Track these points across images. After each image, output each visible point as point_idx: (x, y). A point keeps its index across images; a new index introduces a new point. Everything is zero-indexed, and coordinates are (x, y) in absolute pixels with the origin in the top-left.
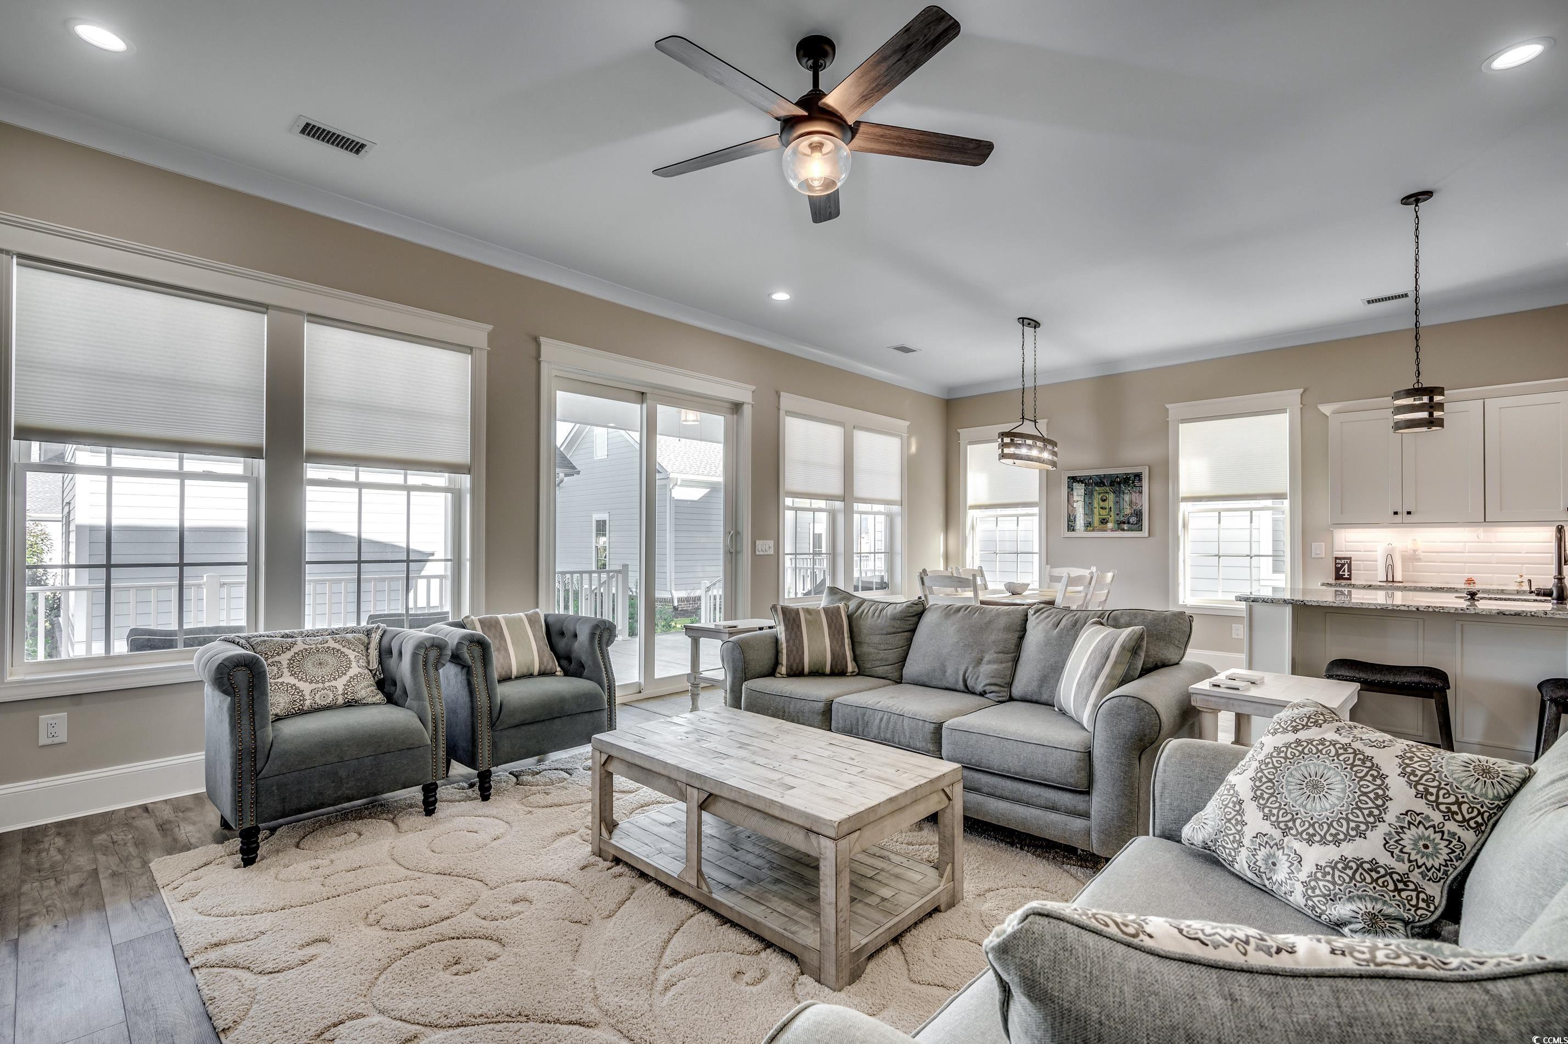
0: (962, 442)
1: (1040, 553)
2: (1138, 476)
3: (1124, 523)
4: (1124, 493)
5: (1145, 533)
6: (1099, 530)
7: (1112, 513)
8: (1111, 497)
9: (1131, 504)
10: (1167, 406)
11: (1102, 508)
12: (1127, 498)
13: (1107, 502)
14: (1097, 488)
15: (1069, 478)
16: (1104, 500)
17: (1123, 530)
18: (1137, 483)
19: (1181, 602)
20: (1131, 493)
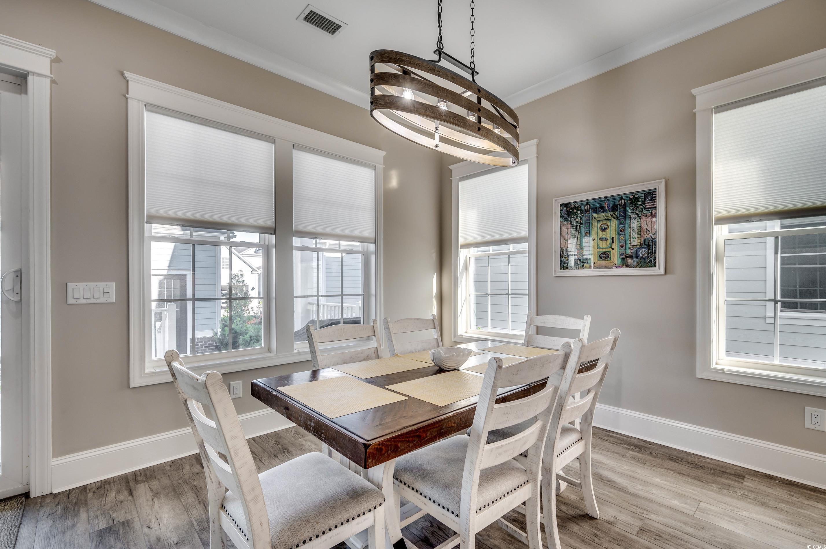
0: (455, 177)
1: (529, 295)
2: (651, 195)
3: (631, 257)
4: (630, 219)
5: (660, 269)
6: (596, 267)
7: (615, 246)
8: (614, 224)
9: (640, 232)
10: (694, 91)
11: (601, 239)
12: (634, 224)
13: (608, 232)
14: (596, 215)
15: (561, 205)
16: (604, 229)
17: (627, 266)
18: (648, 205)
19: (714, 366)
20: (640, 218)
